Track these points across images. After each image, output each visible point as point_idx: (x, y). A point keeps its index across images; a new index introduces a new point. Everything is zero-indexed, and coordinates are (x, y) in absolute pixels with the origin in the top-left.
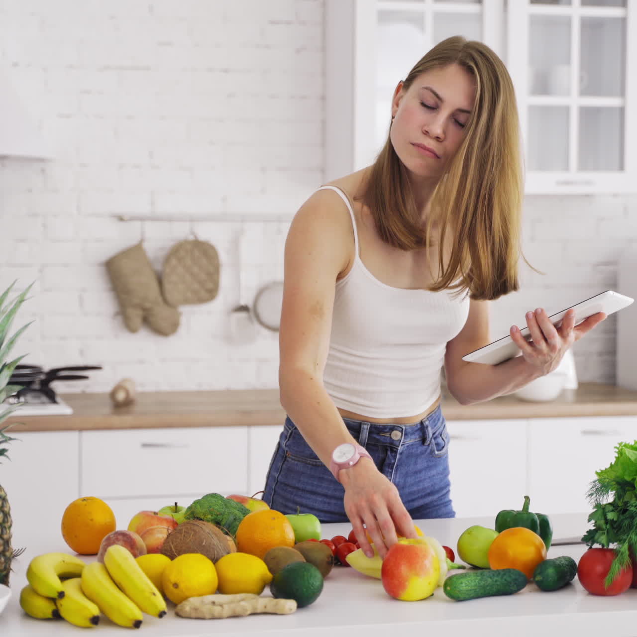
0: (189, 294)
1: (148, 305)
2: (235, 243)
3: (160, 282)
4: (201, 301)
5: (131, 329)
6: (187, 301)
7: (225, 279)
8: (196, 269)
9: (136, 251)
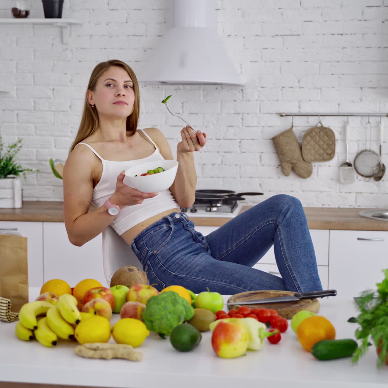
0: (317, 156)
1: (294, 161)
2: (344, 128)
3: (301, 148)
4: (325, 160)
5: (285, 174)
6: (316, 160)
7: (339, 148)
8: (321, 143)
9: (289, 132)
